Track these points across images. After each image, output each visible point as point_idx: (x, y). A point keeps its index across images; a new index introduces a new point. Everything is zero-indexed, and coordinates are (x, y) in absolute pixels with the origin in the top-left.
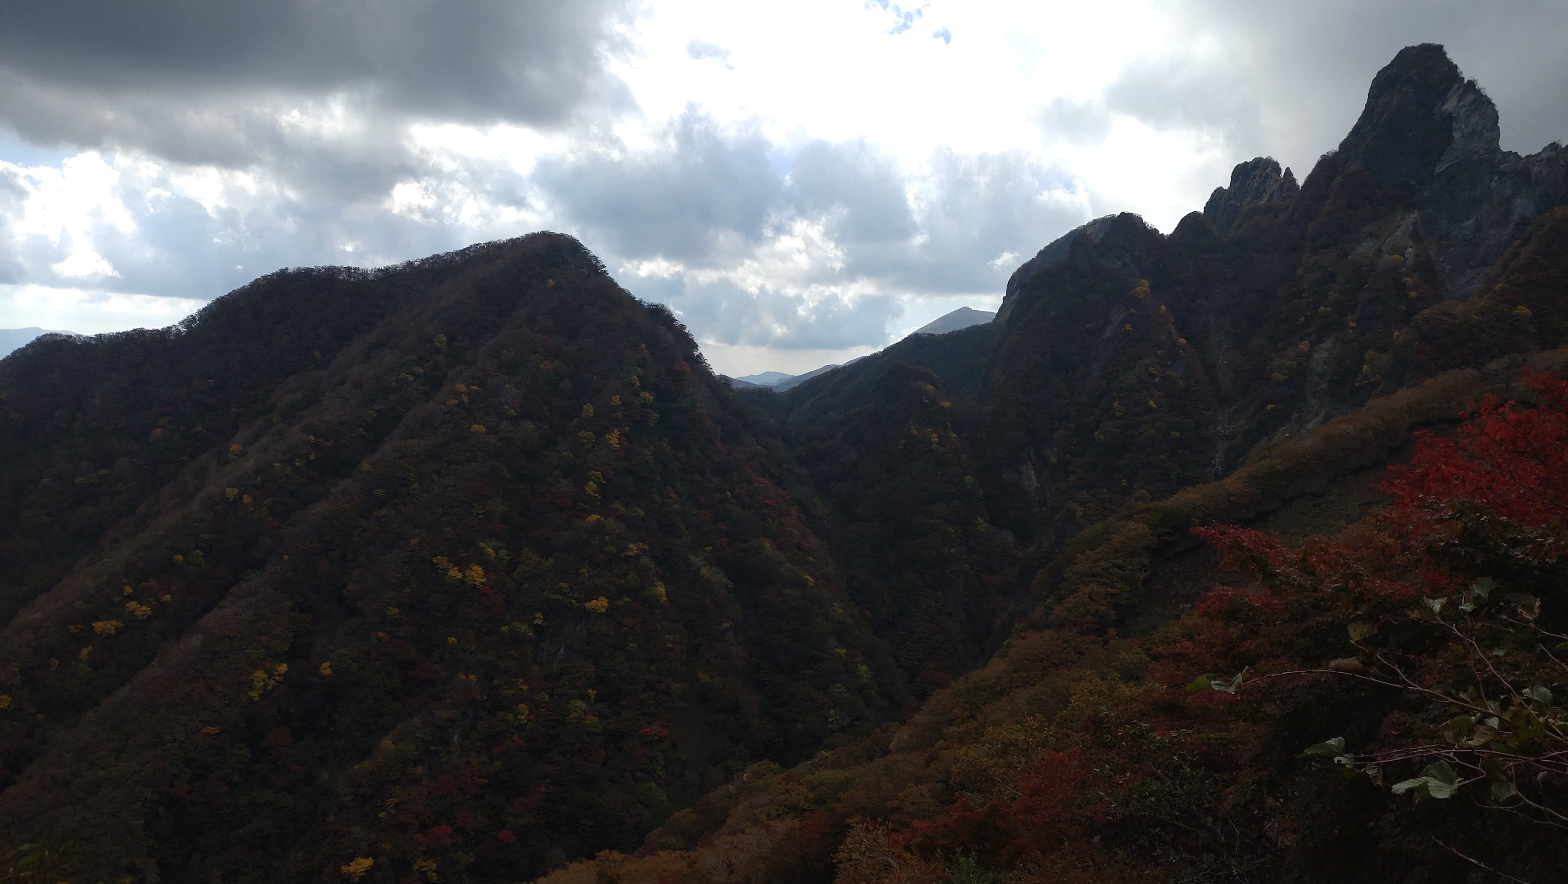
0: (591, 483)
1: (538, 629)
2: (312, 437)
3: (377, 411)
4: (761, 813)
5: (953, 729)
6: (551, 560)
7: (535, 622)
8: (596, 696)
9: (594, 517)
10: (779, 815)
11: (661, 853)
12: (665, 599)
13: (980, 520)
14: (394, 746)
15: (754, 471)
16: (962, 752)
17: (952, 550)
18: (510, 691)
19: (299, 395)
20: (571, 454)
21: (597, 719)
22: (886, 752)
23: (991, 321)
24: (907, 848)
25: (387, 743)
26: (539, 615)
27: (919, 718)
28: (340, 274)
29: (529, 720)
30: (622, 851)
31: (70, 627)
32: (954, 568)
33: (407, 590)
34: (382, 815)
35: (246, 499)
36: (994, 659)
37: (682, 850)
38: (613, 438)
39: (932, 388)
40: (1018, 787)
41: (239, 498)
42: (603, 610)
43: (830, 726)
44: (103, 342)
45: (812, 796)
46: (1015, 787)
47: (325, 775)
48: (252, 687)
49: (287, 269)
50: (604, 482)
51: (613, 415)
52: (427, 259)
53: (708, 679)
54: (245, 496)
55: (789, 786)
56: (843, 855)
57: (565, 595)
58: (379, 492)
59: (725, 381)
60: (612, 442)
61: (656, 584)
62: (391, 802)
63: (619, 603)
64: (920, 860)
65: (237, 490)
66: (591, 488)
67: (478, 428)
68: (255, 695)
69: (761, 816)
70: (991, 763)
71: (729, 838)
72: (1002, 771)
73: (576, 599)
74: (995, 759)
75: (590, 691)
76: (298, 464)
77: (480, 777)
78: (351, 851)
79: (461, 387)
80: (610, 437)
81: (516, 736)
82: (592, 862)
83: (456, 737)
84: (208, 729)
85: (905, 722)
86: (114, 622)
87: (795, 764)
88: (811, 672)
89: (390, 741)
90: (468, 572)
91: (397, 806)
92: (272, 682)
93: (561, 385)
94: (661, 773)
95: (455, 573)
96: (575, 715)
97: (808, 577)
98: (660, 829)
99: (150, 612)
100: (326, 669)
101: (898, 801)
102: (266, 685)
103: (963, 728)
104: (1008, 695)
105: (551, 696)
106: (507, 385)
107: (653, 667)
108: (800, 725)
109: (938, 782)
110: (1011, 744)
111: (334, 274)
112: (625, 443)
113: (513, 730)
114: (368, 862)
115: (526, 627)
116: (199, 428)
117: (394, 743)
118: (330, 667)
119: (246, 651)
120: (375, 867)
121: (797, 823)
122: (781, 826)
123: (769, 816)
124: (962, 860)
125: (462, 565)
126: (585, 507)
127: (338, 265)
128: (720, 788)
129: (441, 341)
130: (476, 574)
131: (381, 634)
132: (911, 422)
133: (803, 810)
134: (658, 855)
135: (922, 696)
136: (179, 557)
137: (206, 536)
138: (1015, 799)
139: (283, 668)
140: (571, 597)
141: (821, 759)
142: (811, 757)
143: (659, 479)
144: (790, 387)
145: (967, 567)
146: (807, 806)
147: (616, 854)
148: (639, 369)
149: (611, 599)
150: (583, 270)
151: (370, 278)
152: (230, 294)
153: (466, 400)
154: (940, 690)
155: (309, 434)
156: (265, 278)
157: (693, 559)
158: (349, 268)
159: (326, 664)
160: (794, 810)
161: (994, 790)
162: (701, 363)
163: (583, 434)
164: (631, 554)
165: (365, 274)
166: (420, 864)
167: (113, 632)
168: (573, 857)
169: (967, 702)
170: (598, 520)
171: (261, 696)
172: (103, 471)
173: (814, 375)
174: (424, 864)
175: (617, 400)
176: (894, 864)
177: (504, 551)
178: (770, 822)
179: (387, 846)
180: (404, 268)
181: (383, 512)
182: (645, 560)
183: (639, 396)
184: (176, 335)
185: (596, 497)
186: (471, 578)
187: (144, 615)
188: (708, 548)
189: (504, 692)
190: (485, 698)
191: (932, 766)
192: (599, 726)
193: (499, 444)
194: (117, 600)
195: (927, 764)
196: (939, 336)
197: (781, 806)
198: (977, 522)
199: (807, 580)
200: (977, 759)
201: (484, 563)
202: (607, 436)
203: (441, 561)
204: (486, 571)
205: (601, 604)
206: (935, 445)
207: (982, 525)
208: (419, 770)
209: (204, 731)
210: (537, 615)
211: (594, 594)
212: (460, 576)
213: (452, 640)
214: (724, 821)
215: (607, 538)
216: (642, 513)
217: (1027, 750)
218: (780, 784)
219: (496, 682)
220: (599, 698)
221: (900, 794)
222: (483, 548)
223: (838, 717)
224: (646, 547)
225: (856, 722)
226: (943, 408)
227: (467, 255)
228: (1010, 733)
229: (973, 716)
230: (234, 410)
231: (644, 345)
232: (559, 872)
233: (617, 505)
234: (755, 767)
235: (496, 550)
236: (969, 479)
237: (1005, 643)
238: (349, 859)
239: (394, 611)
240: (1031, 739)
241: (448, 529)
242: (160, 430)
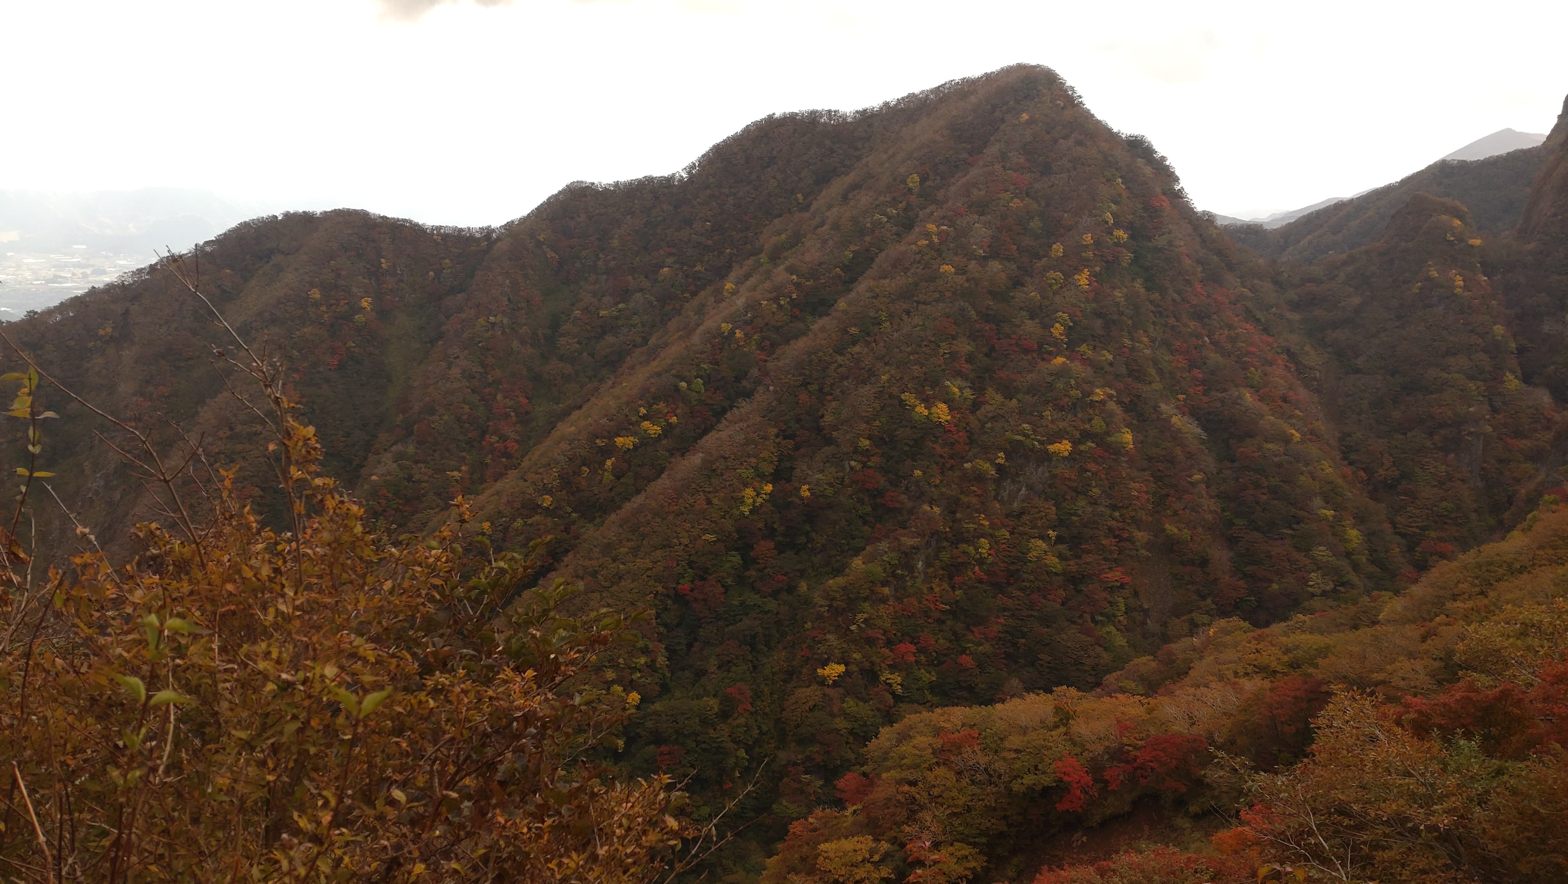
0: (1057, 325)
1: (999, 468)
2: (794, 277)
3: (853, 251)
4: (1228, 669)
5: (1459, 604)
6: (1014, 401)
7: (997, 462)
8: (1057, 537)
9: (1060, 360)
10: (1247, 674)
11: (1118, 695)
12: (1132, 446)
13: (1510, 376)
14: (864, 566)
15: (1237, 316)
16: (1471, 629)
17: (1471, 409)
18: (972, 525)
19: (783, 236)
20: (1038, 296)
21: (1057, 560)
22: (1374, 623)
23: (1539, 144)
24: (1398, 723)
25: (857, 563)
26: (1001, 454)
27: (1417, 590)
28: (821, 117)
29: (989, 555)
30: (1079, 689)
31: (598, 441)
32: (1472, 430)
33: (877, 423)
34: (853, 627)
35: (739, 334)
36: (1515, 533)
37: (1142, 695)
38: (1083, 279)
39: (1460, 223)
40: (1537, 673)
41: (732, 333)
42: (1066, 454)
43: (1309, 589)
44: (619, 188)
45: (1285, 658)
46: (1534, 673)
47: (803, 586)
48: (742, 503)
49: (774, 114)
50: (1071, 324)
51: (1084, 254)
52: (903, 99)
53: (1176, 531)
54: (737, 331)
55: (1259, 647)
56: (1321, 721)
57: (1027, 436)
58: (853, 330)
59: (1208, 219)
60: (1082, 283)
61: (1122, 430)
62: (861, 617)
63: (1082, 447)
64: (1413, 737)
65: (730, 326)
66: (1058, 330)
67: (947, 268)
68: (746, 510)
69: (1226, 672)
70: (1506, 644)
71: (1192, 690)
72: (1519, 654)
73: (1039, 441)
74: (1511, 640)
75: (1051, 532)
76: (782, 302)
77: (943, 603)
78: (826, 656)
79: (932, 227)
80: (1079, 277)
81: (977, 568)
82: (1049, 695)
83: (920, 563)
84: (708, 537)
85: (1399, 593)
86: (632, 438)
87: (1267, 624)
88: (1290, 532)
89: (860, 562)
90: (934, 410)
91: (866, 621)
92: (759, 500)
93: (1031, 224)
94: (1122, 618)
95: (921, 409)
96: (1035, 553)
97: (1293, 432)
98: (1119, 673)
99: (660, 432)
100: (805, 492)
101: (1384, 674)
102: (754, 502)
103: (1470, 604)
104: (1529, 572)
105: (1012, 533)
106: (976, 225)
107: (1117, 514)
108: (1275, 586)
109: (1435, 659)
110: (1533, 626)
111: (816, 117)
112: (1096, 284)
113: (973, 562)
114: (842, 668)
115: (988, 465)
116: (698, 268)
117: (864, 563)
118: (809, 490)
119: (738, 471)
120: (847, 673)
121: (1267, 684)
122: (1250, 685)
123: (1236, 674)
124: (1462, 742)
125: (928, 402)
126: (1051, 349)
127: (819, 108)
128: (1183, 640)
129: (914, 180)
130: (942, 411)
131: (853, 463)
132: (1430, 263)
133: (1275, 672)
134: (1116, 698)
135: (1422, 567)
136: (684, 384)
137: (705, 366)
138: (1532, 685)
139: (769, 488)
140: (1033, 439)
141: (1297, 622)
142: (1286, 619)
143: (1130, 322)
144: (1284, 223)
145: (1489, 429)
146: (1279, 668)
147: (1073, 691)
148: (1113, 206)
149: (1075, 443)
150: (1058, 102)
151: (849, 120)
152: (724, 141)
153: (936, 240)
154: (1445, 561)
155: (791, 274)
156: (755, 124)
157: (1163, 407)
158: (829, 111)
159: (805, 487)
160: (1263, 670)
161: (1507, 673)
162: (1182, 198)
163: (1051, 274)
164: (1096, 398)
165: (844, 117)
166: (886, 675)
167: (631, 447)
168: (1030, 688)
169: (1477, 578)
170: (1064, 363)
171: (751, 511)
172: (621, 306)
173: (1313, 210)
174: (889, 676)
175: (1088, 239)
176: (1382, 737)
177: (969, 390)
178: (1238, 679)
179: (857, 656)
180: (881, 109)
181: (857, 349)
182: (1112, 406)
183: (1112, 234)
184: (679, 180)
185: (1062, 340)
186: (936, 415)
187: (655, 434)
188: (1181, 397)
189: (965, 526)
190: (948, 529)
191: (1429, 641)
192: (1059, 566)
193: (967, 285)
194: (634, 419)
195: (1424, 639)
196: (1472, 163)
197: (1250, 665)
198: (1505, 378)
199: (1292, 435)
200: (1490, 638)
201: (949, 401)
202: (1076, 277)
203: (909, 398)
204: (951, 409)
205: (1064, 447)
206: (1459, 290)
207: (1512, 382)
208: (886, 590)
209: (703, 538)
210: (999, 455)
211: (1056, 437)
212: (926, 412)
213: (918, 473)
214: (1187, 673)
215: (1073, 382)
216: (1110, 357)
217: (1553, 634)
218: (1250, 642)
219: (958, 515)
220: (1060, 540)
221: (1388, 667)
222: (948, 387)
223: (1319, 581)
224: (1113, 392)
225: (1341, 589)
226: (1473, 246)
227: (942, 92)
228: (1533, 614)
229: (1482, 593)
230: (728, 251)
231: (1120, 180)
232: (1016, 701)
233: (1083, 348)
234: (1223, 622)
235: (961, 389)
236: (1499, 329)
237: (1529, 516)
238: (824, 664)
239: (865, 443)
240: (1558, 622)
241: (916, 367)
242: (666, 269)
